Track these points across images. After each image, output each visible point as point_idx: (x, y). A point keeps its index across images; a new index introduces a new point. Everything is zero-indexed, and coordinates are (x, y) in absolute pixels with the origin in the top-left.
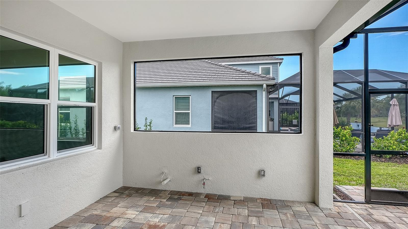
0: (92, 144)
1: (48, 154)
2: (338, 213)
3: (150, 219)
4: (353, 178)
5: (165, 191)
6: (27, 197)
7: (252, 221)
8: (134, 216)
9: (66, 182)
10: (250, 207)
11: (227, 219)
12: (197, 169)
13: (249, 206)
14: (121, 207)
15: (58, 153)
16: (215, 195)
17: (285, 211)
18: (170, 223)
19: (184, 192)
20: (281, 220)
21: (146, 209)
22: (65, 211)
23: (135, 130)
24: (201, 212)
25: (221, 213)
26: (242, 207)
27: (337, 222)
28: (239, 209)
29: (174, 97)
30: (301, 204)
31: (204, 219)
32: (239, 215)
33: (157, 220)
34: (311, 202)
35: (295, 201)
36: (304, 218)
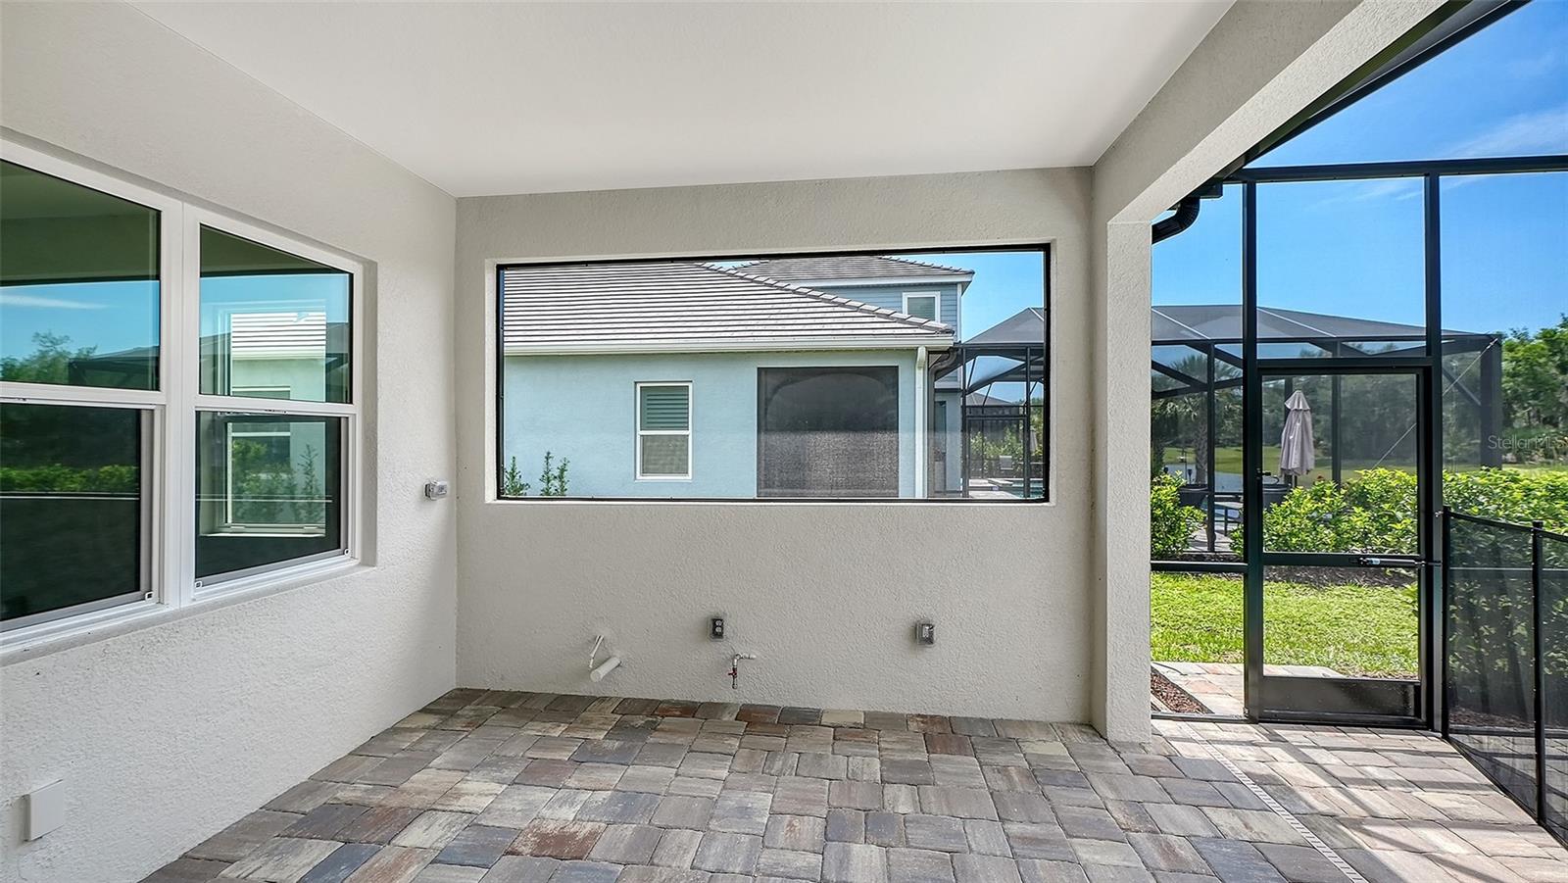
0: (339, 547)
1: (154, 593)
2: (1169, 757)
3: (544, 811)
4: (1191, 636)
5: (603, 699)
6: (59, 762)
7: (896, 799)
8: (487, 801)
9: (231, 691)
10: (887, 749)
11: (812, 797)
12: (711, 623)
13: (883, 745)
14: (441, 767)
15: (198, 585)
16: (771, 710)
17: (1001, 759)
18: (614, 823)
19: (668, 702)
20: (991, 794)
21: (535, 774)
22: (229, 798)
23: (499, 498)
24: (724, 773)
25: (791, 774)
26: (863, 750)
27: (1169, 794)
28: (851, 759)
29: (639, 386)
30: (1048, 733)
31: (734, 799)
32: (852, 779)
33: (568, 813)
34: (1081, 724)
35: (1030, 721)
36: (1064, 783)
